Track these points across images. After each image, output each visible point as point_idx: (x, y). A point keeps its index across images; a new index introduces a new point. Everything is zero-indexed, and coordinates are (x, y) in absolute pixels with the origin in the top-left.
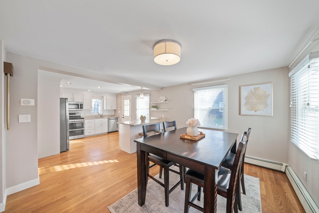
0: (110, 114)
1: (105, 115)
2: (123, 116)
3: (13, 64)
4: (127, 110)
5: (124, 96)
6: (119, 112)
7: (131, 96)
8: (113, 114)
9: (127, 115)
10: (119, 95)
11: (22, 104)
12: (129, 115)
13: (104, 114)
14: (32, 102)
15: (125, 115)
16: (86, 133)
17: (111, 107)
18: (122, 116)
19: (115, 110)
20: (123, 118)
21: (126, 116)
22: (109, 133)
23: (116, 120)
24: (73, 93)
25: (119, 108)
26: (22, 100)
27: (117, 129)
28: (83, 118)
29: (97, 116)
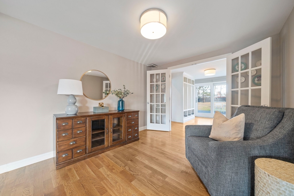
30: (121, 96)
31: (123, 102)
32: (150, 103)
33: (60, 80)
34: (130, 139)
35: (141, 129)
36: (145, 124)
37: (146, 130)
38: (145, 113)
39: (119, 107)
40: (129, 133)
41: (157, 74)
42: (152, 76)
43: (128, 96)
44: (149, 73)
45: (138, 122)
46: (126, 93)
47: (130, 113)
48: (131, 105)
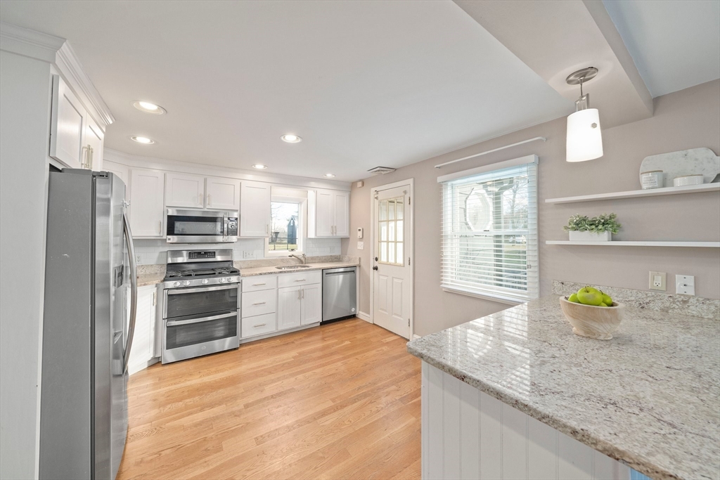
0: (326, 252)
1: (313, 258)
2: (376, 264)
4: (392, 238)
5: (377, 189)
6: (360, 245)
7: (411, 181)
8: (337, 252)
9: (392, 260)
10: (360, 184)
12: (400, 261)
13: (308, 255)
15: (383, 259)
16: (248, 329)
17: (334, 229)
18: (373, 263)
19: (344, 241)
20: (376, 268)
21: (388, 264)
22: (323, 323)
23: (348, 275)
24: (205, 180)
25: (360, 234)
27: (353, 310)
28: (237, 272)
29: (287, 261)
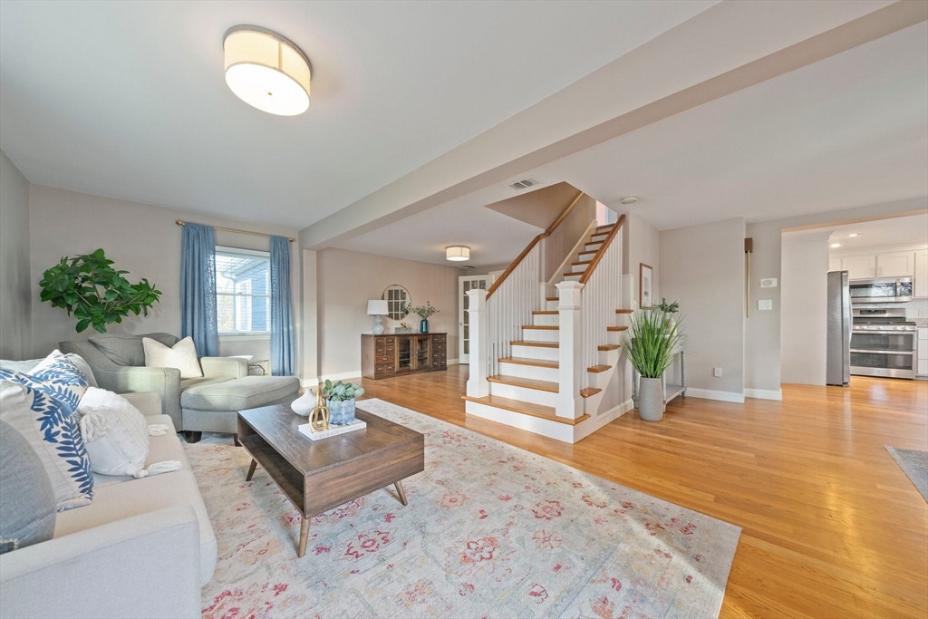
3: (754, 240)
11: (762, 286)
14: (774, 283)
24: (877, 257)
26: (762, 280)
28: (913, 324)
30: (424, 314)
31: (427, 321)
32: (463, 325)
33: (370, 302)
34: (435, 366)
35: (449, 362)
36: (456, 356)
37: (458, 365)
38: (457, 339)
39: (422, 329)
40: (435, 359)
41: (473, 282)
42: (466, 284)
43: (433, 315)
44: (462, 279)
45: (445, 347)
46: (431, 311)
47: (435, 335)
48: (437, 327)
